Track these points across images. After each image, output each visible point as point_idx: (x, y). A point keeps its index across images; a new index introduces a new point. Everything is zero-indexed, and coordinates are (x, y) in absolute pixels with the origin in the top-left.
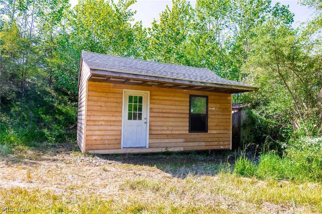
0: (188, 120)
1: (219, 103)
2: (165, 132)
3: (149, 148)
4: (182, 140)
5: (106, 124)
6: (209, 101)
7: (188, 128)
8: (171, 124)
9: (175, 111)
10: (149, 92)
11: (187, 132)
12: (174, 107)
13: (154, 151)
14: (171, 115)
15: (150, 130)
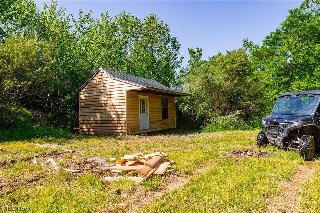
0: (161, 112)
1: (171, 102)
2: (154, 120)
3: (149, 129)
4: (160, 124)
5: (134, 116)
6: (168, 101)
7: (161, 117)
8: (156, 115)
9: (157, 108)
10: (147, 97)
11: (161, 119)
12: (157, 105)
13: (151, 131)
14: (156, 110)
15: (149, 119)
